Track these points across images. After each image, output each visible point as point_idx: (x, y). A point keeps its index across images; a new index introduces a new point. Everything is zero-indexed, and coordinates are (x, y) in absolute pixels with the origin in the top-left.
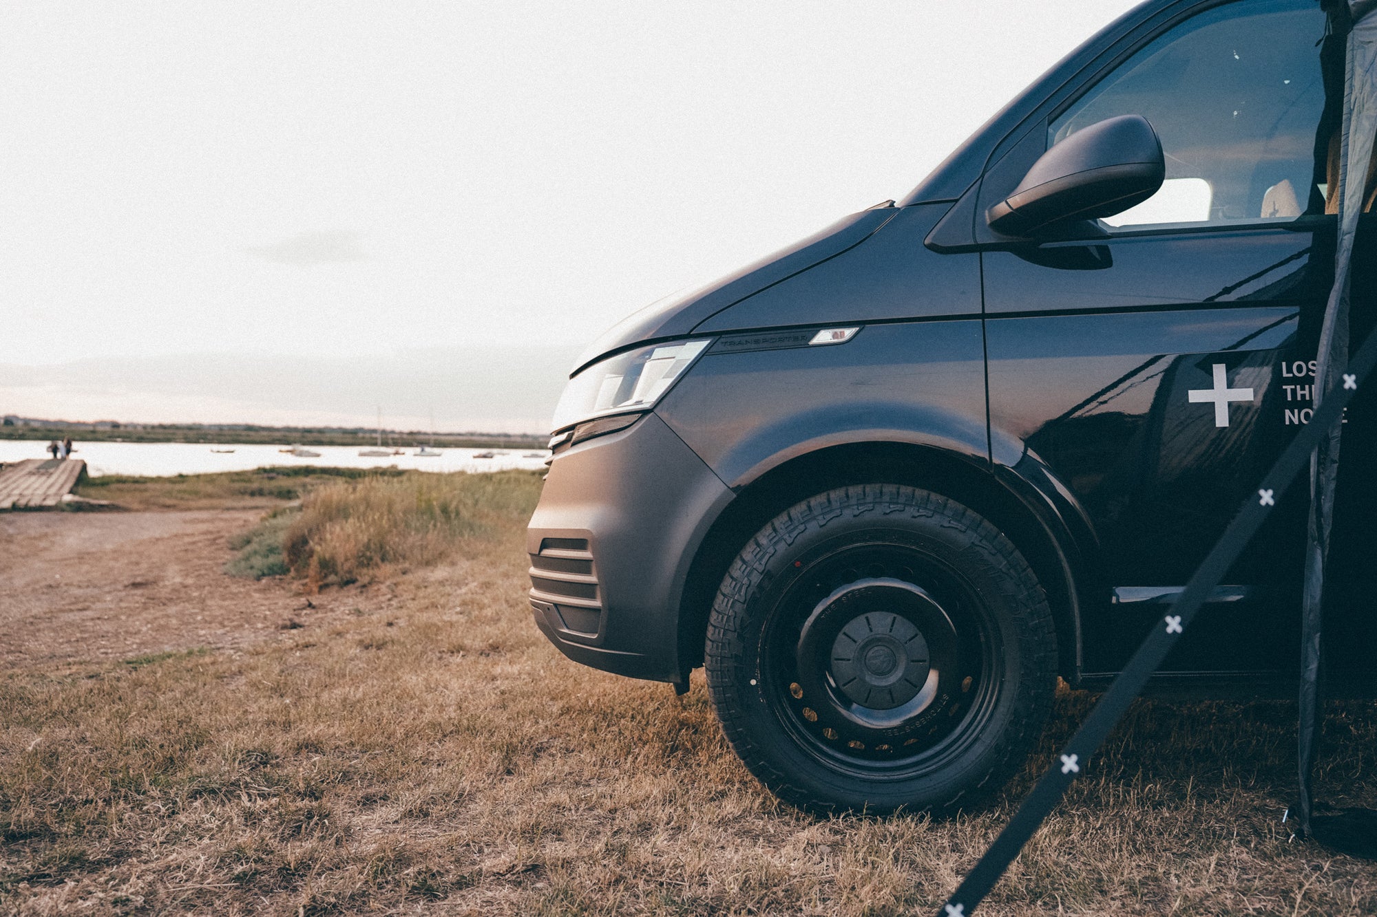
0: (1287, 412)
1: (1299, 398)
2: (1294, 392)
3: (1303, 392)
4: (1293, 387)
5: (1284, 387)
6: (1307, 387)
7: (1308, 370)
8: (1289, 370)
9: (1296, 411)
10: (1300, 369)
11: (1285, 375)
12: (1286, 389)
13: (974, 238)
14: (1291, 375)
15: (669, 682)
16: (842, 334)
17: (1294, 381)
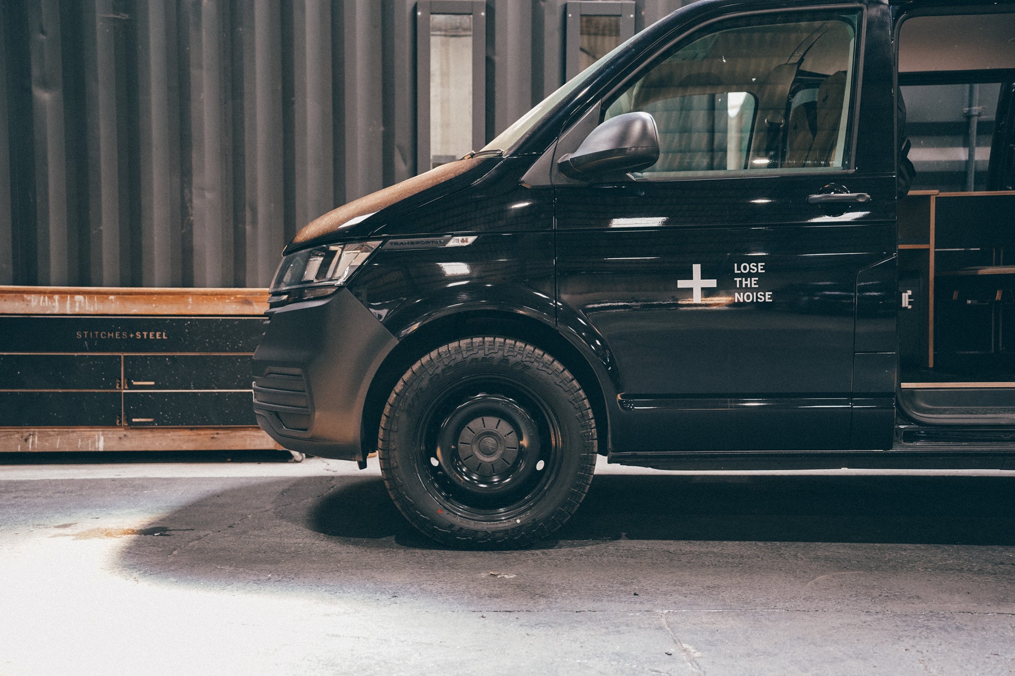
0: (737, 295)
1: (744, 286)
2: (741, 282)
3: (746, 282)
4: (740, 279)
5: (735, 279)
6: (749, 279)
7: (750, 269)
8: (739, 269)
9: (742, 294)
10: (745, 268)
11: (736, 271)
12: (736, 281)
13: (551, 181)
14: (740, 272)
15: (355, 461)
16: (467, 241)
17: (741, 275)
